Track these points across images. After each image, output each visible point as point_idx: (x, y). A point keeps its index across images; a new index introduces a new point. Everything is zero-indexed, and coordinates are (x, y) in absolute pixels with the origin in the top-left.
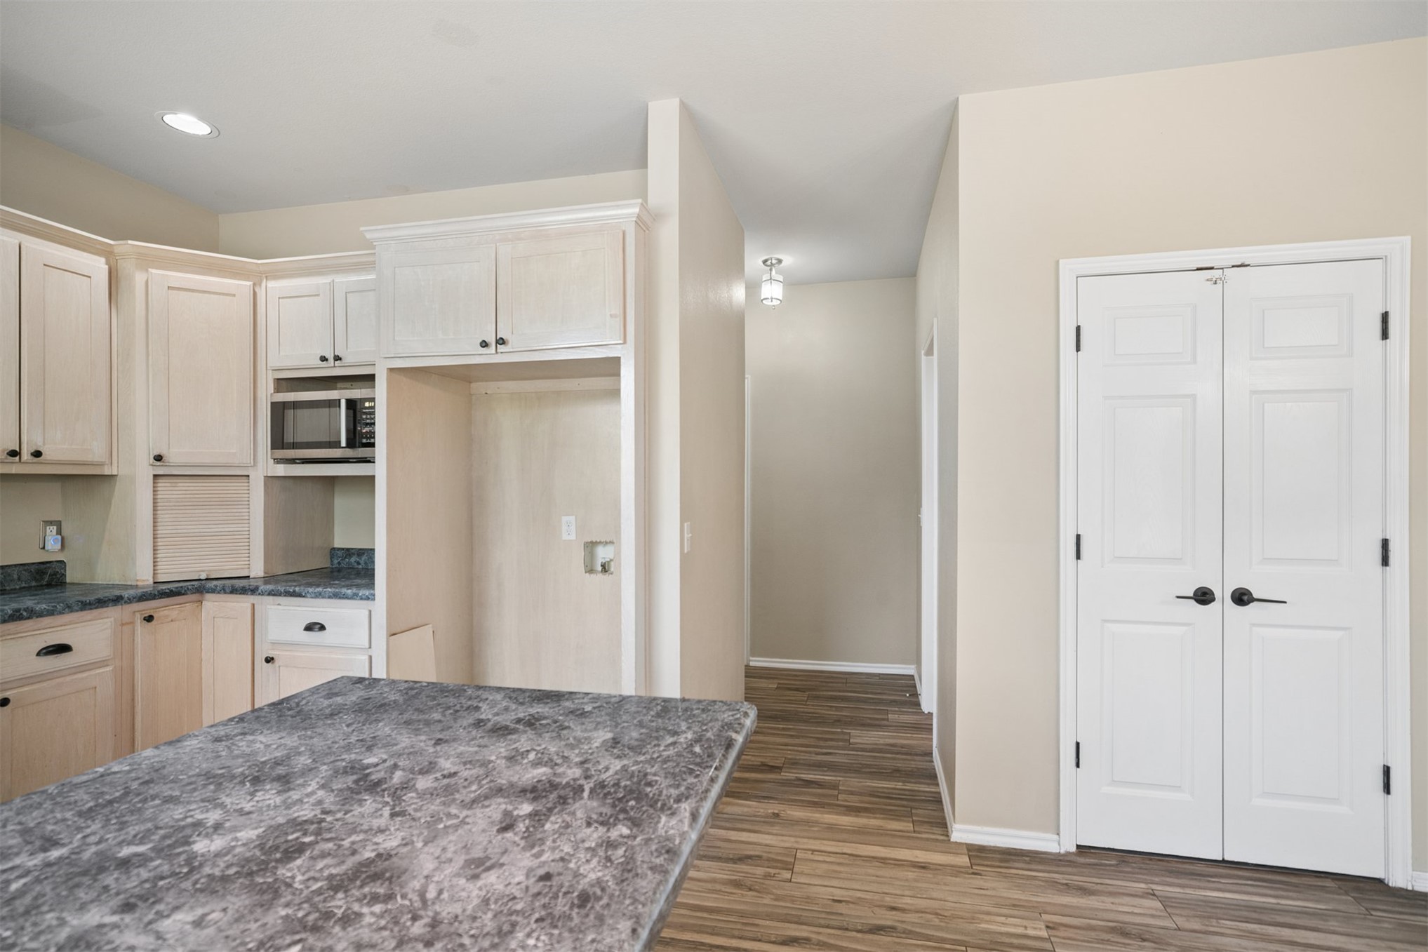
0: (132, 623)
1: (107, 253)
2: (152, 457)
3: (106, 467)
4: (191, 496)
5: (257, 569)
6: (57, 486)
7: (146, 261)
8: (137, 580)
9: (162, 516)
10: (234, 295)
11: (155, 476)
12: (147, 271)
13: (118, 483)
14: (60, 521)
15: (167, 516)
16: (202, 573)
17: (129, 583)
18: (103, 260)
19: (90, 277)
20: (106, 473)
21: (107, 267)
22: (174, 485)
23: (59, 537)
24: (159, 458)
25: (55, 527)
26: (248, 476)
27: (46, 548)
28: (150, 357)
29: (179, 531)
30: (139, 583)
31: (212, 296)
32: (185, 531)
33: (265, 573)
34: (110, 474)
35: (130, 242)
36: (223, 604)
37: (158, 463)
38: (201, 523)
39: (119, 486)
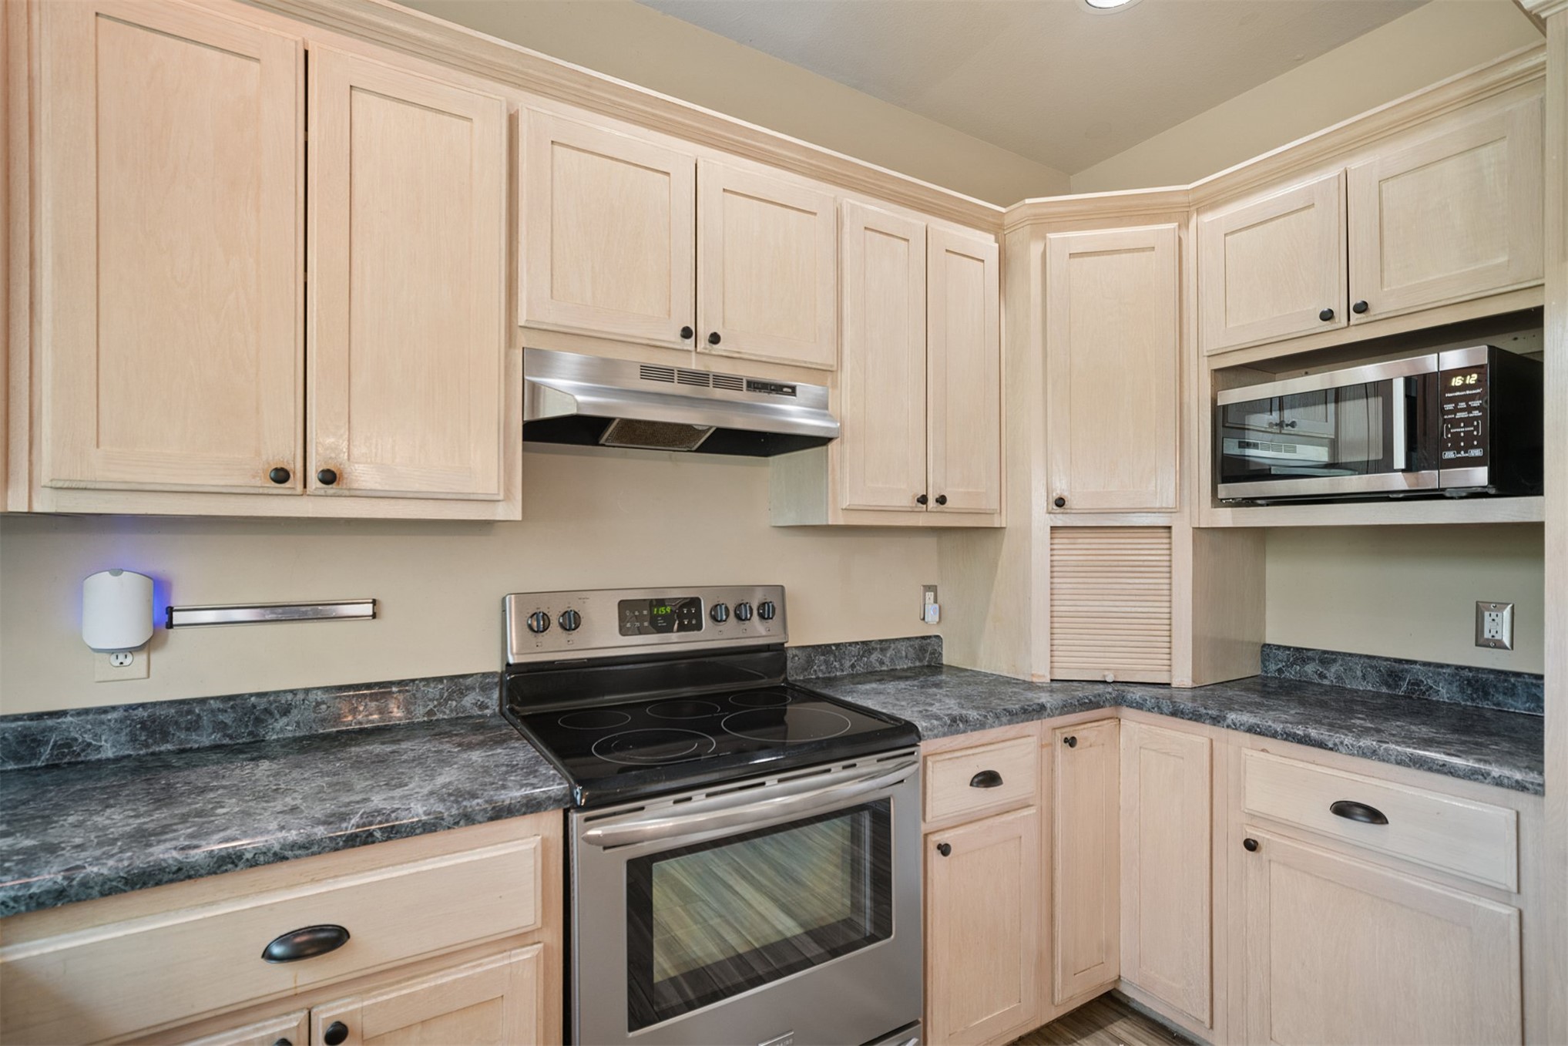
0: (1051, 745)
1: (997, 228)
2: (1052, 500)
3: (996, 515)
4: (1094, 558)
5: (1183, 676)
6: (931, 542)
7: (1043, 224)
8: (1033, 675)
9: (1058, 586)
10: (1153, 248)
11: (1052, 528)
12: (1045, 238)
13: (1006, 540)
14: (936, 586)
15: (1064, 586)
16: (1106, 673)
17: (1021, 677)
18: (992, 237)
19: (983, 261)
20: (996, 526)
21: (997, 245)
22: (1072, 541)
23: (937, 606)
24: (1060, 502)
25: (933, 593)
26: (1169, 528)
27: (926, 620)
28: (1049, 359)
29: (1080, 609)
30: (1035, 680)
31: (1124, 255)
32: (1086, 609)
33: (1193, 681)
34: (999, 526)
35: (1028, 201)
36: (1158, 730)
37: (1059, 510)
38: (1106, 597)
39: (1008, 544)
